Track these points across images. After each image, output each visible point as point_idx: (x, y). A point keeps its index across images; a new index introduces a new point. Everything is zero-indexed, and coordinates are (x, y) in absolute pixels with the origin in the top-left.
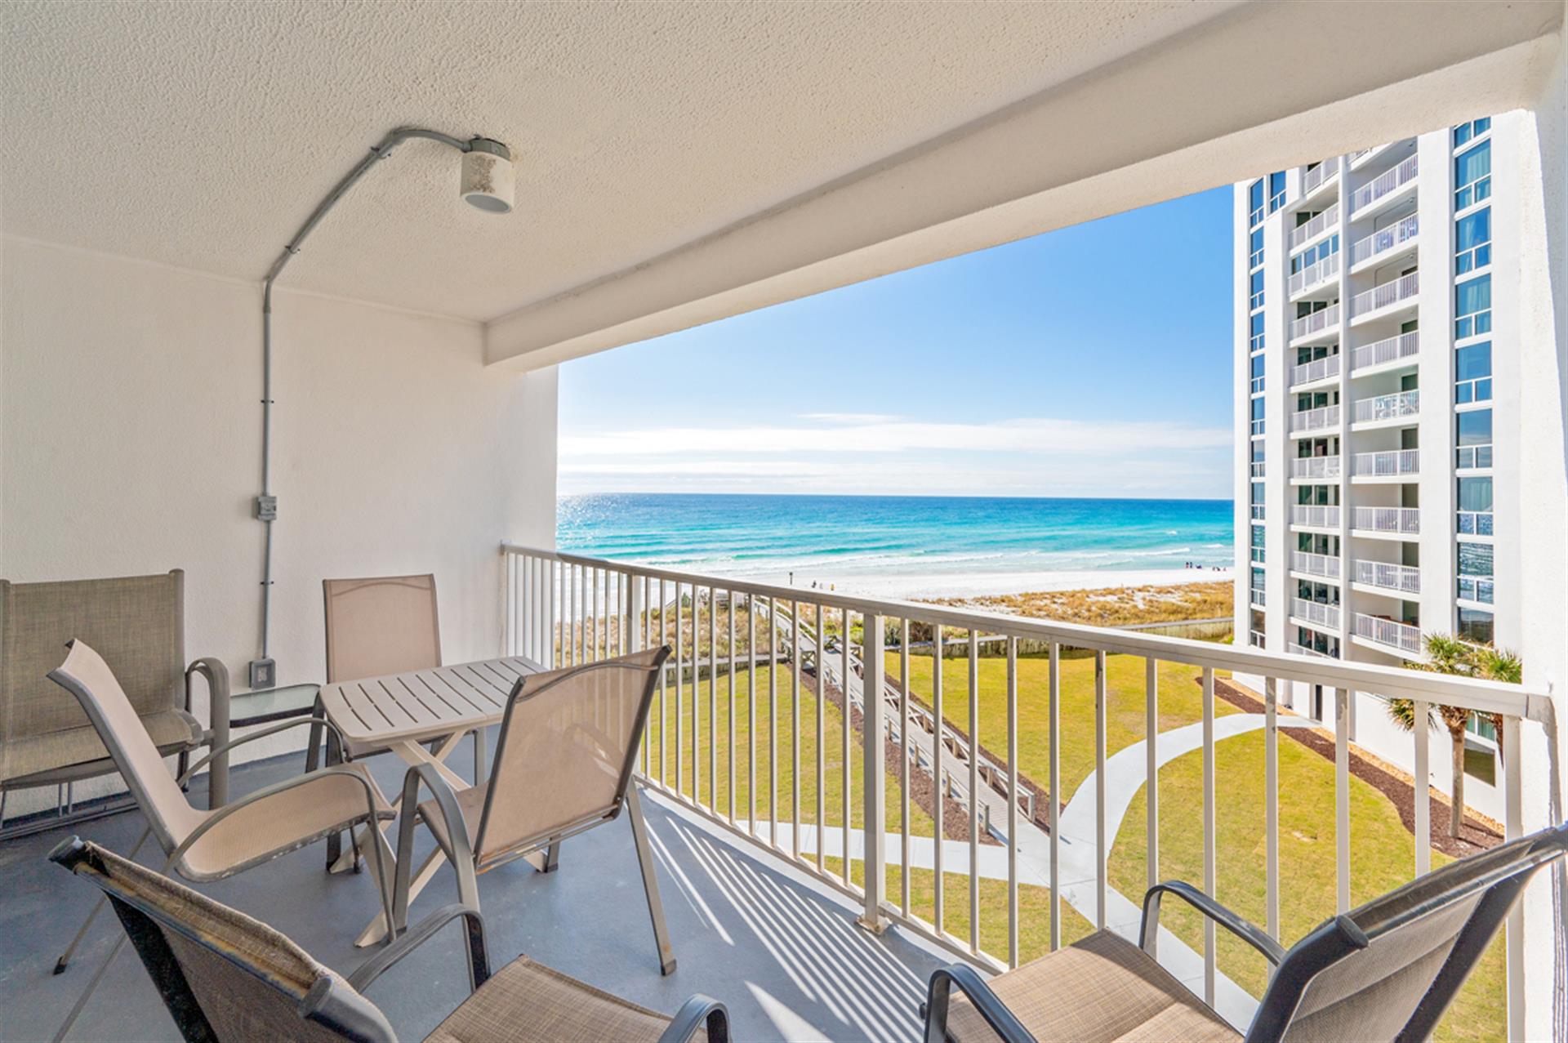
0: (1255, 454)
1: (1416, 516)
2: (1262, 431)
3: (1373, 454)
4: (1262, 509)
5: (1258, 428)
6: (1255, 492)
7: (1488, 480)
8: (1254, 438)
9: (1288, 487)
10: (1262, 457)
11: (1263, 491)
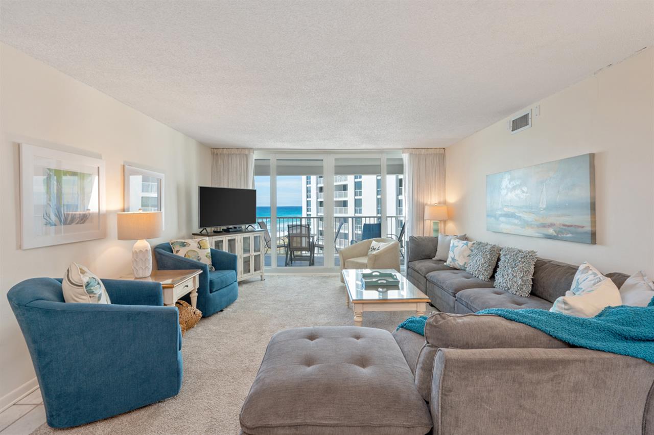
0: (308, 191)
1: (347, 210)
2: (310, 184)
3: (338, 192)
4: (310, 209)
5: (309, 183)
6: (308, 203)
7: (361, 199)
8: (308, 186)
9: (317, 201)
10: (310, 191)
11: (310, 203)
